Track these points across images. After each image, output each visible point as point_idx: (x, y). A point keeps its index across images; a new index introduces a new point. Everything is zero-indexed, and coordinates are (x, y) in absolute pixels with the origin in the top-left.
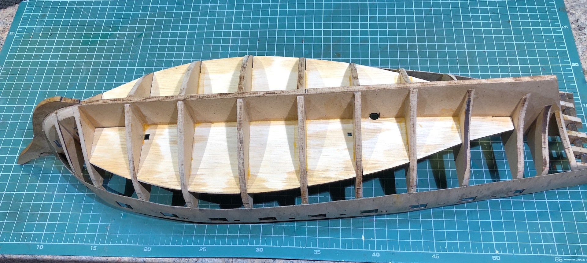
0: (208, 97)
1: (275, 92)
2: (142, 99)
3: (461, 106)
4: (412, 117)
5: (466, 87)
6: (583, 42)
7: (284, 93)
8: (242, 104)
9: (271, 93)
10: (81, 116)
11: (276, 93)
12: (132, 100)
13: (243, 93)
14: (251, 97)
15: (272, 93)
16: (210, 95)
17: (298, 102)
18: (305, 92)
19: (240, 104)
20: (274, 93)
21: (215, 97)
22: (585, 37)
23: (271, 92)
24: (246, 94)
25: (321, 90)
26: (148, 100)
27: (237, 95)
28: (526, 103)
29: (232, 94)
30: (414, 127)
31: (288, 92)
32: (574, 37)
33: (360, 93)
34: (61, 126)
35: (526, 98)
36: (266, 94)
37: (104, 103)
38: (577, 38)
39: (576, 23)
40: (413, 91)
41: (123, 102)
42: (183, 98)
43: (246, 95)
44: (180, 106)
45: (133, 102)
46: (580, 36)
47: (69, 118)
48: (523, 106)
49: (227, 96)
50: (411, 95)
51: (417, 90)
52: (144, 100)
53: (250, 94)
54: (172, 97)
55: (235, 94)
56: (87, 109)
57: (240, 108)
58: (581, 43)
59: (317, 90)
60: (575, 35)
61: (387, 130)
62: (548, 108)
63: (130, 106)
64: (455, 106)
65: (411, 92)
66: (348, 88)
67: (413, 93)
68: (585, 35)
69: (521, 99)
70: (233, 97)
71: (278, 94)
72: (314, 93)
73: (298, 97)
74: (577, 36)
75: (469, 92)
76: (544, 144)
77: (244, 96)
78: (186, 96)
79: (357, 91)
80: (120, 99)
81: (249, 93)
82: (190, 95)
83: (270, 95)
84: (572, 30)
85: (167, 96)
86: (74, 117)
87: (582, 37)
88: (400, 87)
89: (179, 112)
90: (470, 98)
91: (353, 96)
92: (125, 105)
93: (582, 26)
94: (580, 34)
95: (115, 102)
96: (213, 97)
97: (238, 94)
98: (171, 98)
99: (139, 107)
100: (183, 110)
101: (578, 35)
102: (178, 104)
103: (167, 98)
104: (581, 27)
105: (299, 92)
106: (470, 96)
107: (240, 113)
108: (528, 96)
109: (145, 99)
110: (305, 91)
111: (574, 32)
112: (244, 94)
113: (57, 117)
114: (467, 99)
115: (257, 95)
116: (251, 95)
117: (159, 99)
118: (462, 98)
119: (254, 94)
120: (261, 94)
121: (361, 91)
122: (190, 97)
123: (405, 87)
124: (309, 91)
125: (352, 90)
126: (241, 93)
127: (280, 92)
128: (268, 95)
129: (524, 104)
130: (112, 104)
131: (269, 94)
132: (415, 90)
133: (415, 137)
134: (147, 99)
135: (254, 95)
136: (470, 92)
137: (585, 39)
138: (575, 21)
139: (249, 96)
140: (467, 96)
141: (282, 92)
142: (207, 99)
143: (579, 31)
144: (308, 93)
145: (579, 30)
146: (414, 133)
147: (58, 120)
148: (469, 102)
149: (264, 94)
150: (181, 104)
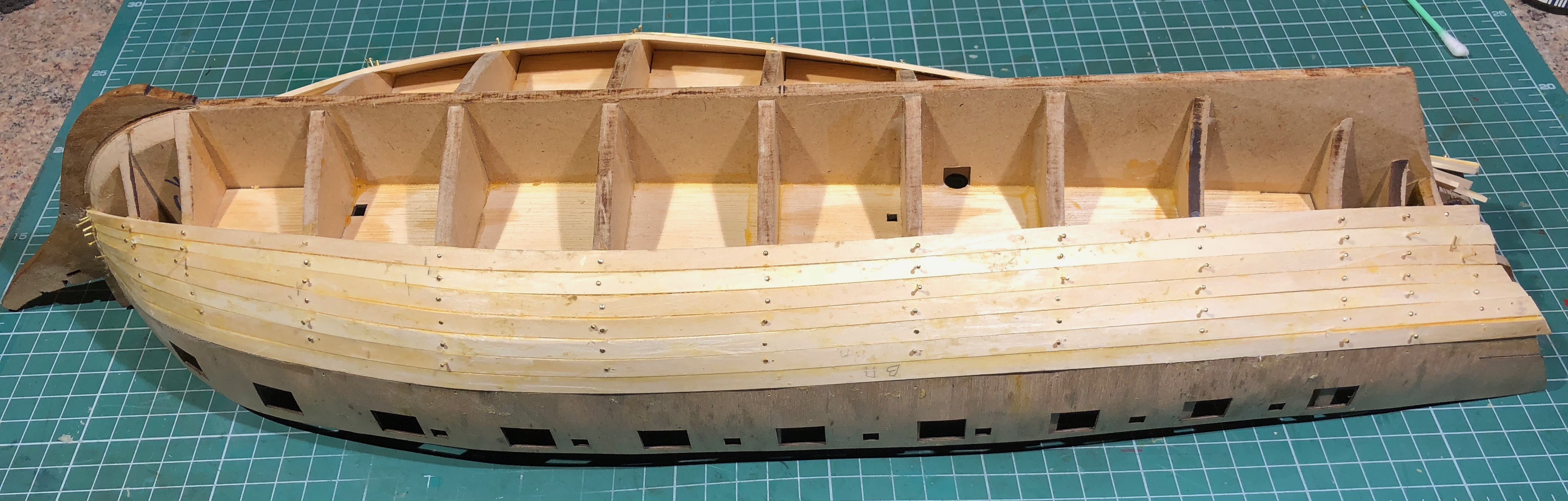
0: (529, 98)
1: (703, 91)
2: (357, 99)
3: (1177, 153)
4: (1052, 166)
5: (1189, 91)
7: (725, 93)
8: (614, 115)
9: (690, 93)
10: (194, 142)
11: (705, 93)
12: (332, 100)
14: (638, 99)
15: (694, 93)
16: (535, 93)
17: (760, 114)
18: (780, 92)
19: (611, 116)
20: (700, 92)
23: (692, 90)
24: (628, 92)
25: (819, 88)
26: (373, 100)
27: (604, 95)
28: (1344, 146)
29: (592, 92)
30: (1057, 191)
31: (735, 90)
32: (1527, 33)
33: (919, 98)
35: (1341, 131)
36: (680, 93)
37: (258, 107)
40: (1053, 97)
41: (307, 104)
42: (464, 98)
43: (627, 95)
44: (454, 115)
45: (335, 106)
48: (1337, 152)
49: (578, 96)
50: (1049, 106)
51: (1064, 94)
52: (362, 100)
53: (638, 94)
54: (435, 95)
55: (598, 92)
56: (212, 122)
59: (809, 88)
61: (989, 211)
62: (1399, 166)
63: (324, 113)
64: (1159, 151)
65: (1049, 99)
66: (888, 86)
67: (1055, 101)
69: (1329, 135)
70: (593, 98)
71: (708, 94)
72: (801, 94)
73: (761, 104)
74: (1534, 33)
75: (1196, 104)
78: (473, 95)
79: (911, 92)
80: (301, 98)
81: (635, 91)
82: (485, 91)
83: (688, 95)
86: (173, 143)
88: (1017, 86)
89: (451, 130)
90: (1200, 122)
91: (902, 105)
92: (312, 112)
95: (287, 103)
96: (541, 97)
97: (606, 93)
98: (433, 97)
99: (347, 120)
100: (461, 124)
102: (449, 111)
103: (423, 98)
105: (764, 91)
106: (1198, 117)
107: (608, 135)
108: (1346, 123)
109: (367, 99)
110: (778, 89)
112: (622, 93)
114: (1191, 126)
115: (655, 95)
116: (640, 96)
117: (402, 99)
118: (1178, 124)
119: (648, 92)
120: (667, 93)
121: (923, 94)
122: (483, 96)
123: (1032, 86)
124: (789, 90)
125: (898, 90)
126: (614, 91)
127: (714, 91)
128: (683, 95)
129: (1337, 148)
130: (277, 108)
131: (686, 93)
132: (1059, 94)
134: (370, 98)
135: (649, 95)
136: (1200, 105)
139: (635, 96)
140: (1192, 116)
141: (719, 91)
142: (525, 101)
144: (785, 94)
148: (1197, 133)
149: (673, 94)
150: (457, 111)
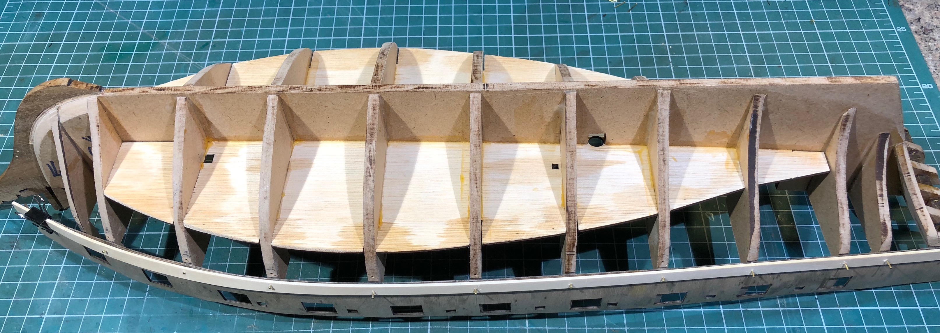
0: (320, 90)
1: (434, 87)
2: (207, 89)
3: (741, 127)
4: (661, 137)
5: (750, 90)
6: (934, 52)
7: (448, 89)
8: (377, 103)
9: (426, 88)
10: (101, 116)
11: (436, 88)
12: (191, 90)
13: (380, 86)
14: (392, 92)
15: (428, 88)
16: (324, 87)
17: (471, 102)
18: (484, 88)
19: (374, 103)
20: (432, 88)
21: (333, 89)
22: (936, 44)
23: (427, 86)
24: (385, 87)
25: (510, 85)
26: (218, 90)
27: (369, 89)
28: (849, 125)
29: (362, 87)
30: (664, 154)
31: (455, 86)
32: (918, 44)
33: (575, 93)
34: (63, 132)
35: (848, 116)
36: (419, 88)
37: (142, 94)
38: (923, 46)
39: (918, 24)
40: (662, 94)
41: (176, 92)
42: (278, 89)
43: (385, 89)
44: (271, 102)
45: (193, 94)
46: (927, 43)
47: (79, 118)
48: (844, 129)
49: (353, 89)
50: (660, 99)
51: (670, 91)
52: (210, 90)
53: (392, 88)
54: (258, 87)
55: (366, 87)
56: (112, 103)
57: (374, 108)
58: (931, 53)
59: (503, 86)
60: (920, 42)
61: (618, 162)
62: (884, 137)
63: (186, 99)
64: (731, 127)
65: (659, 95)
66: (555, 85)
67: (663, 95)
68: (935, 40)
69: (841, 117)
70: (362, 91)
71: (438, 89)
72: (498, 90)
73: (472, 95)
74: (923, 43)
75: (756, 99)
76: (882, 198)
77: (382, 89)
78: (284, 87)
79: (570, 89)
80: (170, 88)
81: (390, 86)
82: (290, 86)
83: (425, 90)
84: (913, 35)
85: (250, 86)
86: (87, 116)
87: (930, 44)
88: (641, 86)
89: (270, 111)
90: (757, 110)
91: (564, 98)
92: (178, 98)
93: (927, 27)
94: (927, 39)
95: (162, 91)
96: (328, 90)
97: (371, 88)
98: (257, 89)
99: (201, 103)
100: (276, 108)
101: (924, 41)
102: (268, 99)
103: (251, 89)
104: (927, 30)
105: (473, 87)
106: (756, 107)
107: (372, 116)
108: (852, 111)
109: (214, 89)
110: (483, 86)
111: (916, 36)
112: (381, 88)
113: (58, 116)
114: (751, 112)
115: (402, 89)
116: (393, 90)
117: (237, 89)
118: (743, 111)
119: (398, 87)
120: (411, 88)
121: (577, 91)
122: (290, 89)
123: (650, 86)
124: (490, 87)
125: (562, 88)
126: (376, 86)
127: (441, 87)
128: (422, 90)
129: (845, 125)
130: (154, 96)
131: (423, 88)
132: (666, 92)
133: (666, 171)
134: (216, 89)
135: (399, 89)
136: (758, 100)
137: (935, 48)
138: (916, 20)
139: (390, 90)
140: (752, 106)
141: (444, 87)
142: (318, 92)
143: (925, 35)
144: (488, 90)
145: (924, 33)
146: (665, 164)
147: (59, 122)
148: (755, 116)
149: (414, 89)
150: (274, 99)
